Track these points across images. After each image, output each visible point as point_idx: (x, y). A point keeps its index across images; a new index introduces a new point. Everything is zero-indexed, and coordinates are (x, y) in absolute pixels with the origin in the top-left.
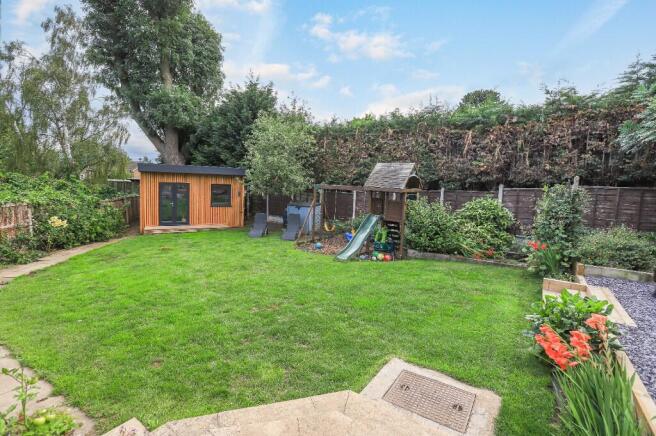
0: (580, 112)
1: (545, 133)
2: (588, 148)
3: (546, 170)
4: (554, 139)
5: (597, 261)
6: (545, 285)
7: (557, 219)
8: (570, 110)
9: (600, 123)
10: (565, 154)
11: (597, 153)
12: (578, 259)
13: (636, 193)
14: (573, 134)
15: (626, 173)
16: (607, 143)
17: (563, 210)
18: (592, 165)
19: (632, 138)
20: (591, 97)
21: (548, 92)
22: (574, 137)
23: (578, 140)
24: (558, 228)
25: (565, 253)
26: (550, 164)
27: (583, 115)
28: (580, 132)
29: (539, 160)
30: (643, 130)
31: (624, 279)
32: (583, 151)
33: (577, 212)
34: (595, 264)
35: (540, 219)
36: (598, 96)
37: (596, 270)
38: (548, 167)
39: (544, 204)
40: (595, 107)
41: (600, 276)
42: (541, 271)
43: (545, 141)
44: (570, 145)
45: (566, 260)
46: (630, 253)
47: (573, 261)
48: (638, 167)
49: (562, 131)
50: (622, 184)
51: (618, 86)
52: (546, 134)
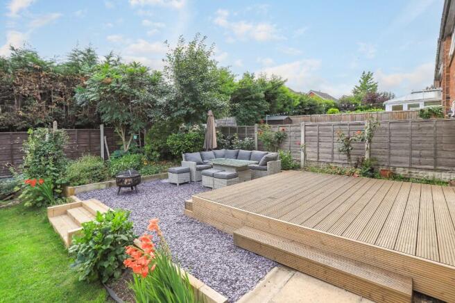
0: (44, 73)
1: (14, 83)
2: (53, 101)
3: (20, 116)
4: (24, 89)
5: (81, 182)
6: (50, 214)
7: (46, 156)
8: (36, 69)
9: (60, 84)
10: (36, 103)
11: (60, 105)
12: (68, 184)
13: (86, 133)
14: (40, 88)
15: (80, 120)
16: (66, 99)
17: (50, 148)
18: (57, 113)
19: (83, 96)
20: (50, 63)
21: (13, 49)
22: (42, 91)
23: (44, 93)
24: (48, 164)
25: (57, 182)
26: (23, 111)
27: (47, 75)
28: (45, 88)
29: (11, 107)
30: (89, 93)
31: (99, 189)
32: (49, 102)
33: (60, 148)
34: (80, 185)
35: (29, 158)
36: (55, 64)
37: (81, 188)
38: (21, 113)
39: (32, 145)
40: (55, 72)
41: (85, 192)
42: (38, 202)
43: (16, 91)
44: (39, 97)
45: (59, 187)
46: (96, 172)
47: (64, 186)
48: (85, 116)
49: (31, 85)
50: (78, 127)
51: (67, 61)
52: (15, 85)
